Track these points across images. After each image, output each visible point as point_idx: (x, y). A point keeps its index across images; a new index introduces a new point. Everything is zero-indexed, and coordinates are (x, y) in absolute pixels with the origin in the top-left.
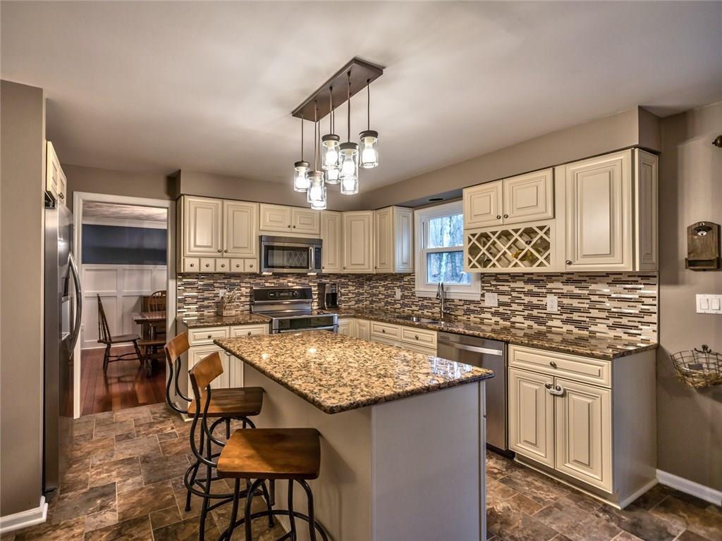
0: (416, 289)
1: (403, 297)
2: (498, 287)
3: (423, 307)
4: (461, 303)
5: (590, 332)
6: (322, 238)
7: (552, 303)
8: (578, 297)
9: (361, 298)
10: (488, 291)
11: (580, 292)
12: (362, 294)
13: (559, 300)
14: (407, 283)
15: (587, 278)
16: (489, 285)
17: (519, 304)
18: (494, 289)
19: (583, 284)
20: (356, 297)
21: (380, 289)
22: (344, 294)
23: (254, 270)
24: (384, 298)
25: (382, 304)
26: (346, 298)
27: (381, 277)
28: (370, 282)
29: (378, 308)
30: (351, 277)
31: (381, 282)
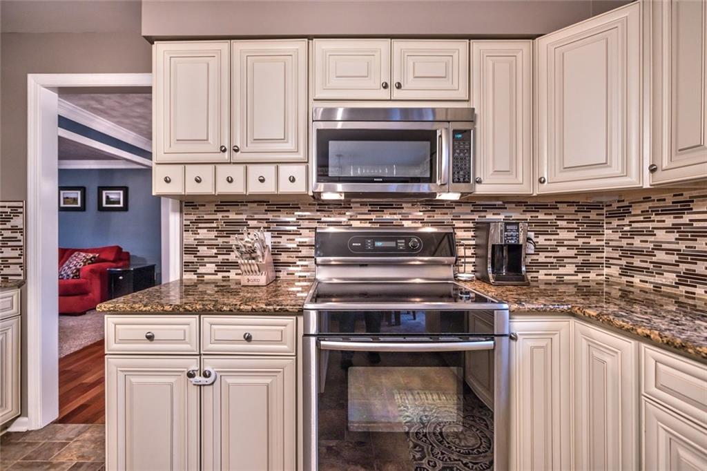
6: (474, 107)
9: (593, 258)
20: (579, 256)
21: (661, 235)
22: (544, 249)
23: (299, 188)
24: (676, 261)
25: (665, 278)
26: (551, 257)
27: (662, 204)
28: (624, 219)
29: (651, 286)
30: (563, 208)
31: (663, 217)
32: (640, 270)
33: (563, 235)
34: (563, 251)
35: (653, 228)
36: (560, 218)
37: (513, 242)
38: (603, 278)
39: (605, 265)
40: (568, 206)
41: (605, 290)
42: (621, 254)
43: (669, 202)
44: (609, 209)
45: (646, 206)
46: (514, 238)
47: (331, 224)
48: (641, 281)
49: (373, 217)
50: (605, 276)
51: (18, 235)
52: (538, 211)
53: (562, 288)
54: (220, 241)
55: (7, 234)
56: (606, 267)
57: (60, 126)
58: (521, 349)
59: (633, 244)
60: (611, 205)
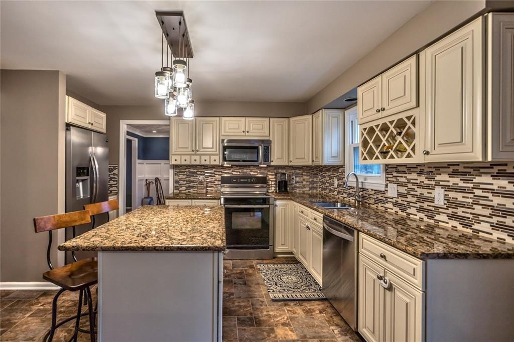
0: (345, 179)
1: (339, 185)
2: (398, 178)
4: (373, 193)
5: (475, 231)
6: (271, 139)
7: (439, 196)
8: (462, 190)
9: (315, 185)
10: (391, 182)
11: (465, 185)
12: (317, 182)
13: (446, 193)
14: (341, 174)
15: (471, 170)
16: (391, 176)
17: (413, 196)
18: (394, 180)
19: (468, 177)
20: (310, 185)
22: (298, 182)
23: (217, 163)
26: (301, 185)
33: (305, 177)
34: (305, 183)
36: (304, 172)
47: (226, 173)
49: (240, 171)
51: (116, 176)
53: (304, 195)
54: (187, 179)
55: (112, 176)
57: (127, 134)
58: (279, 209)
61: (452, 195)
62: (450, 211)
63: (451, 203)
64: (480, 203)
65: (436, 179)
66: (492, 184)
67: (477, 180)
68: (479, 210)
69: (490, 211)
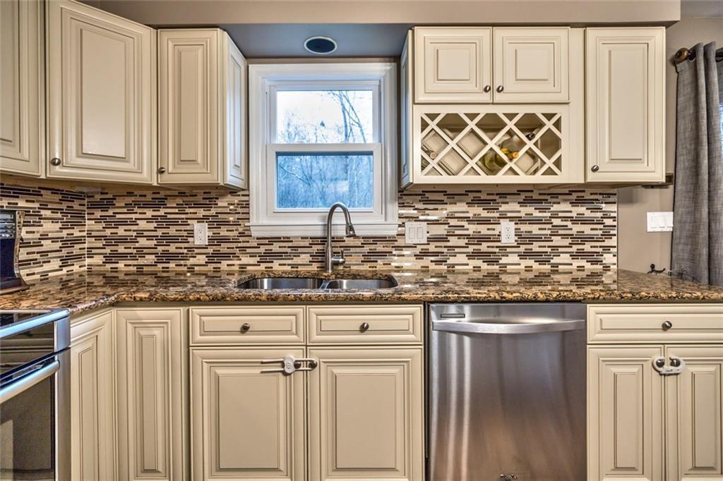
0: (253, 221)
1: (215, 240)
2: (427, 212)
3: (268, 257)
4: (359, 242)
7: (507, 232)
8: (539, 221)
9: (76, 250)
10: (410, 219)
11: (541, 215)
12: (79, 240)
13: (517, 226)
14: (228, 210)
15: (548, 197)
16: (412, 209)
17: (460, 236)
18: (420, 215)
19: (544, 205)
20: (63, 249)
21: (143, 225)
22: (25, 244)
24: (155, 245)
25: (147, 260)
26: (34, 253)
27: (143, 199)
28: (107, 211)
29: (135, 268)
30: (47, 195)
31: (145, 210)
32: (123, 256)
34: (47, 245)
35: (136, 219)
36: (44, 206)
37: (8, 235)
38: (85, 268)
39: (86, 256)
40: (52, 193)
41: (87, 280)
42: (104, 243)
43: (149, 198)
44: (91, 200)
45: (129, 200)
46: (9, 231)
48: (125, 265)
50: (87, 267)
52: (18, 197)
56: (88, 257)
59: (117, 233)
60: (93, 197)
61: (525, 228)
62: (522, 249)
63: (523, 238)
64: (559, 233)
65: (501, 209)
66: (571, 212)
67: (555, 208)
68: (558, 241)
69: (570, 241)
